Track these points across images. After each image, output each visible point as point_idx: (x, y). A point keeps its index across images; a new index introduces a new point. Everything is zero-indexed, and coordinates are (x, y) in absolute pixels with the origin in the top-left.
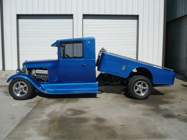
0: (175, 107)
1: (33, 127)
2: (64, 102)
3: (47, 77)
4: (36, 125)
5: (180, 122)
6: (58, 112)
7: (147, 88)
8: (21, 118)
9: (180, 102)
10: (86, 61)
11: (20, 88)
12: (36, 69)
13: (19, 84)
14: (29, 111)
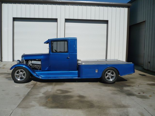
0: (135, 89)
1: (35, 101)
2: (54, 85)
3: (40, 66)
4: (36, 100)
5: (138, 98)
6: (50, 91)
7: (114, 75)
8: (24, 95)
9: (138, 86)
10: (70, 55)
11: (20, 74)
12: (31, 60)
13: (20, 71)
14: (29, 91)
